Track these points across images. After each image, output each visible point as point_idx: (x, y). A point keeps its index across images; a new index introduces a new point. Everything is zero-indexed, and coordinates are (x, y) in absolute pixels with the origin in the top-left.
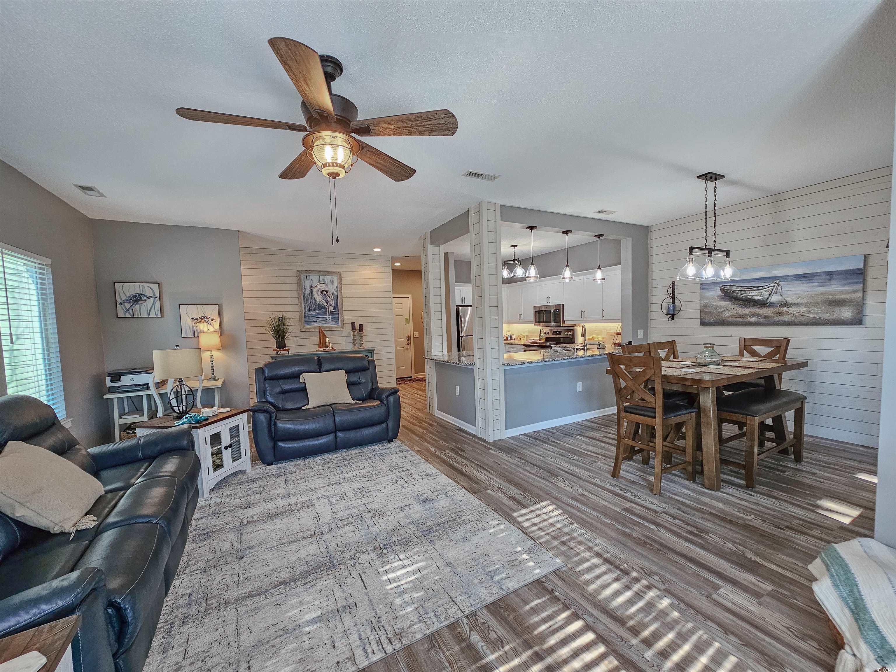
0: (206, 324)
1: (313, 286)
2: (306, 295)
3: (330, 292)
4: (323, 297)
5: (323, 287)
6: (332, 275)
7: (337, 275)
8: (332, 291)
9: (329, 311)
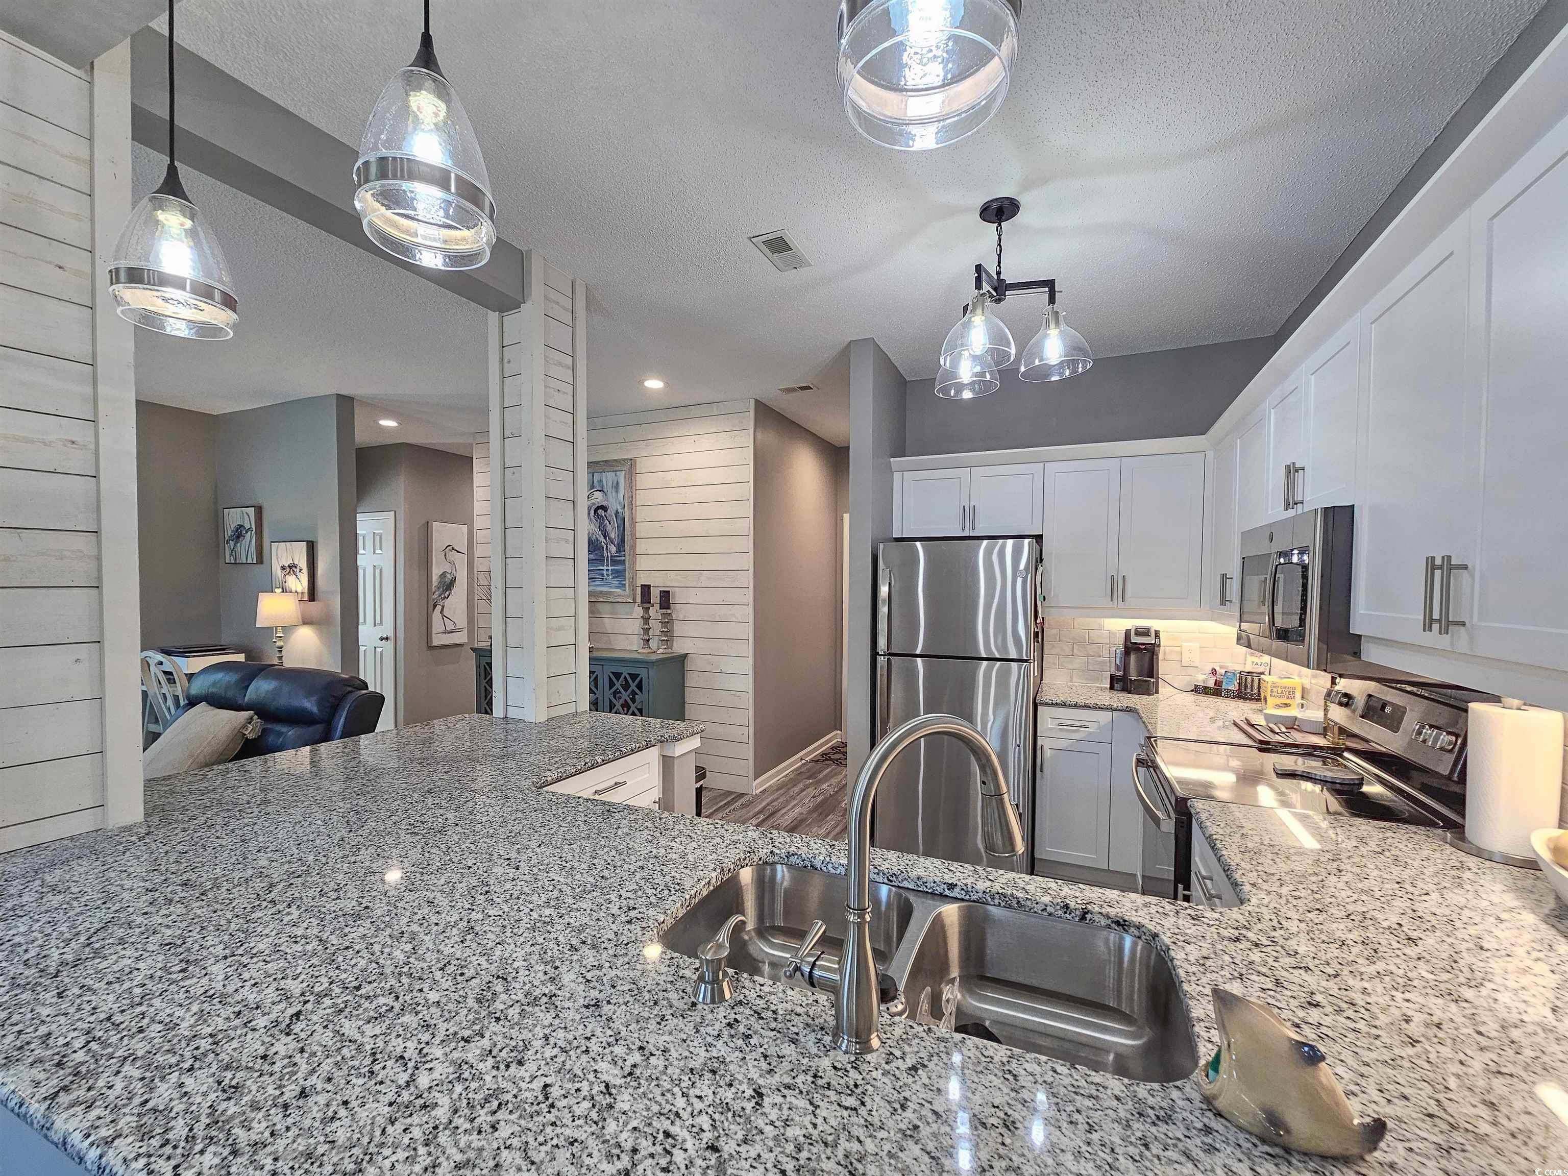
0: (294, 576)
3: (611, 512)
4: (597, 524)
5: (599, 498)
6: (615, 468)
7: (626, 468)
8: (615, 509)
9: (607, 556)
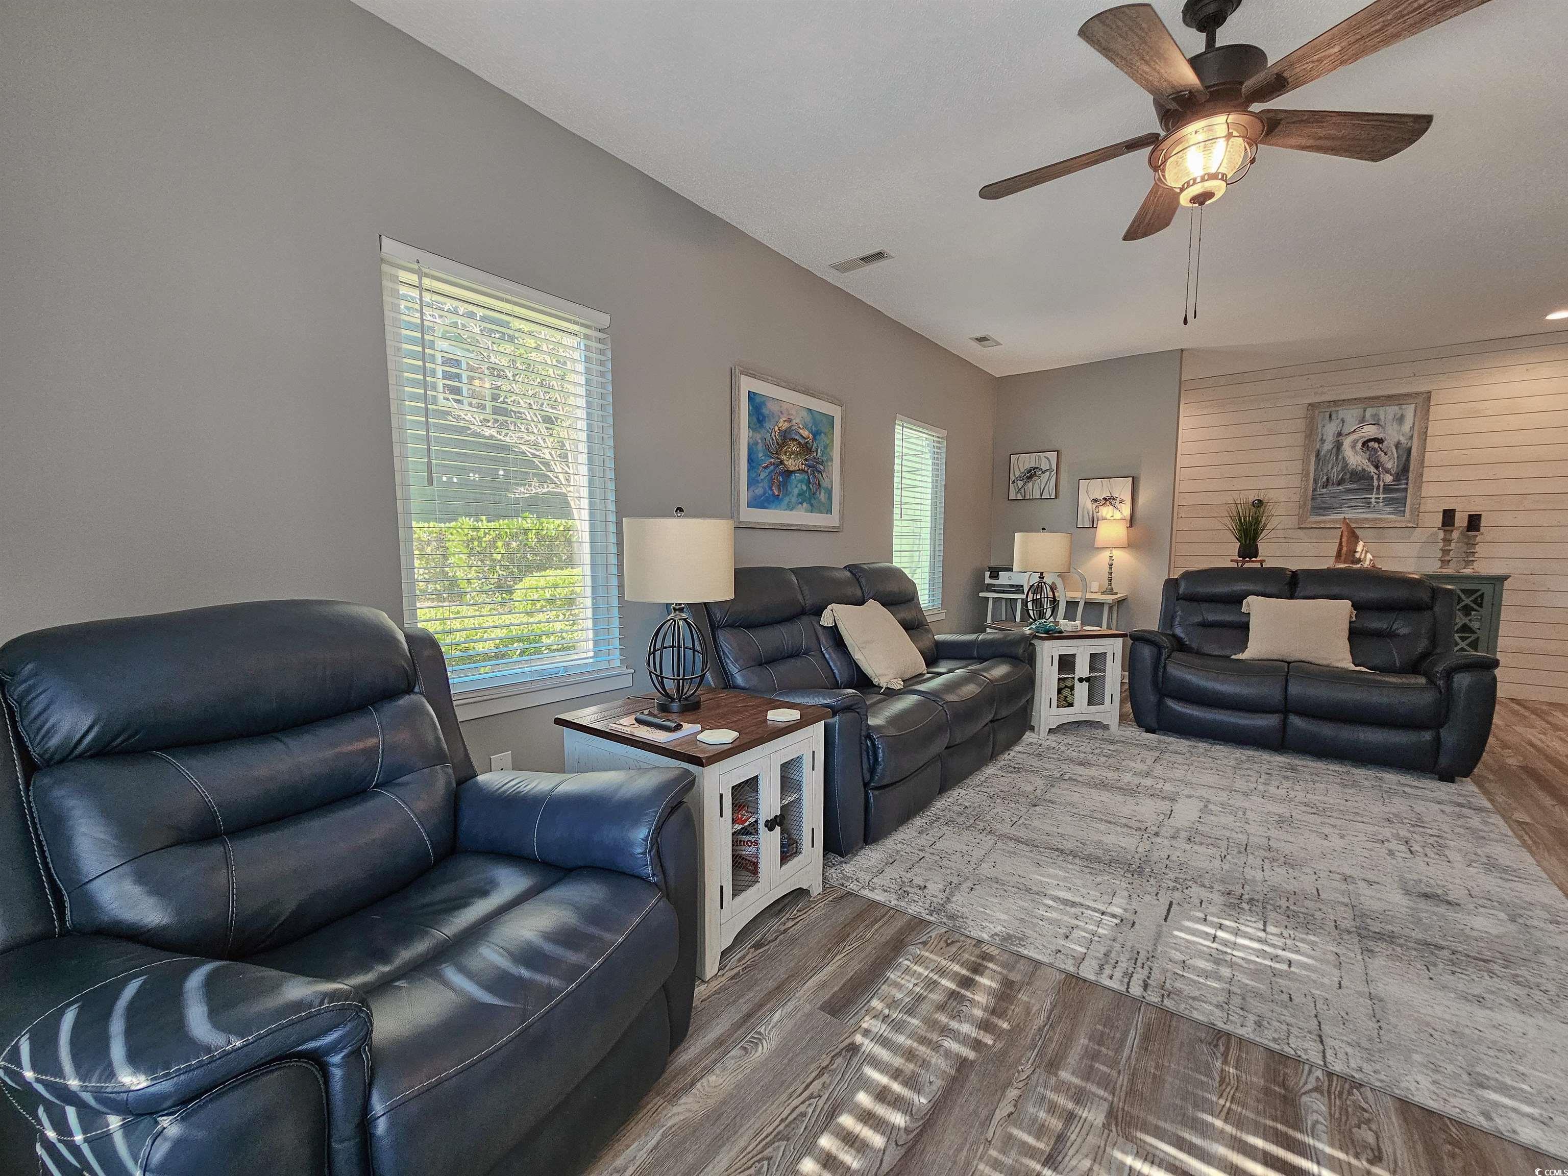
0: (1111, 507)
1: (1345, 431)
2: (1323, 453)
3: (1390, 443)
4: (1366, 456)
5: (1371, 431)
6: (1401, 402)
7: (1420, 400)
8: (1396, 440)
9: (1379, 486)
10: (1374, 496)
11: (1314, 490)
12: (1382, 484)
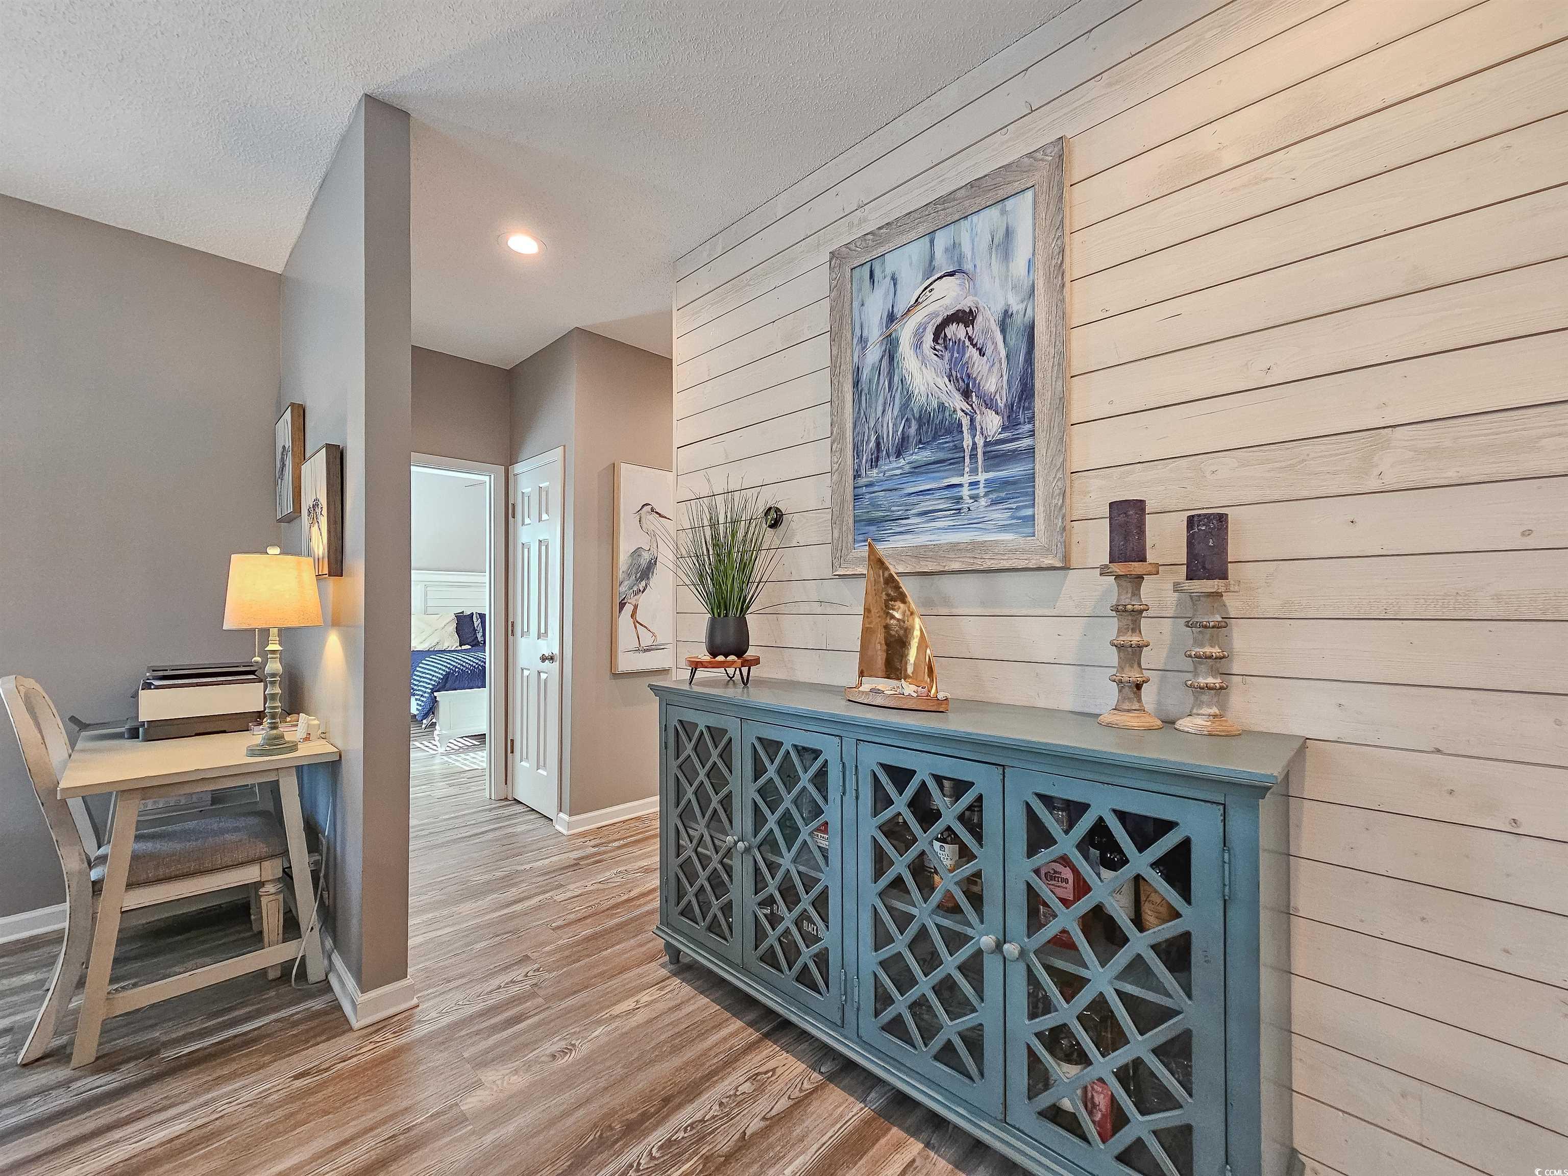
1: (900, 310)
2: (865, 374)
3: (988, 320)
4: (944, 365)
5: (948, 294)
7: (1040, 174)
8: (999, 308)
9: (974, 446)
10: (966, 479)
11: (857, 476)
12: (980, 441)
